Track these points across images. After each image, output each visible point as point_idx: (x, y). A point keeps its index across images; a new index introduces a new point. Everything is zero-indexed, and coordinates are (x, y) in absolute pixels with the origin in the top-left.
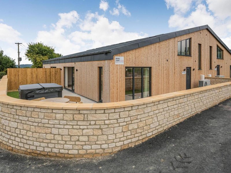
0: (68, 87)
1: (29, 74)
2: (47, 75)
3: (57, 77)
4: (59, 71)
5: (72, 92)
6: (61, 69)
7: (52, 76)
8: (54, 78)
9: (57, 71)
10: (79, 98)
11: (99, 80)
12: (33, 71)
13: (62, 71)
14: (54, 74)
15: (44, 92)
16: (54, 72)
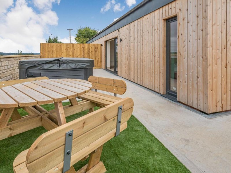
0: (111, 68)
1: (64, 51)
2: (85, 53)
3: (97, 56)
4: (99, 47)
5: (115, 74)
6: (102, 45)
7: (90, 53)
8: (93, 56)
9: (97, 48)
10: (123, 82)
11: (165, 48)
12: (69, 47)
13: (103, 47)
14: (93, 50)
15: (58, 68)
16: (93, 49)
